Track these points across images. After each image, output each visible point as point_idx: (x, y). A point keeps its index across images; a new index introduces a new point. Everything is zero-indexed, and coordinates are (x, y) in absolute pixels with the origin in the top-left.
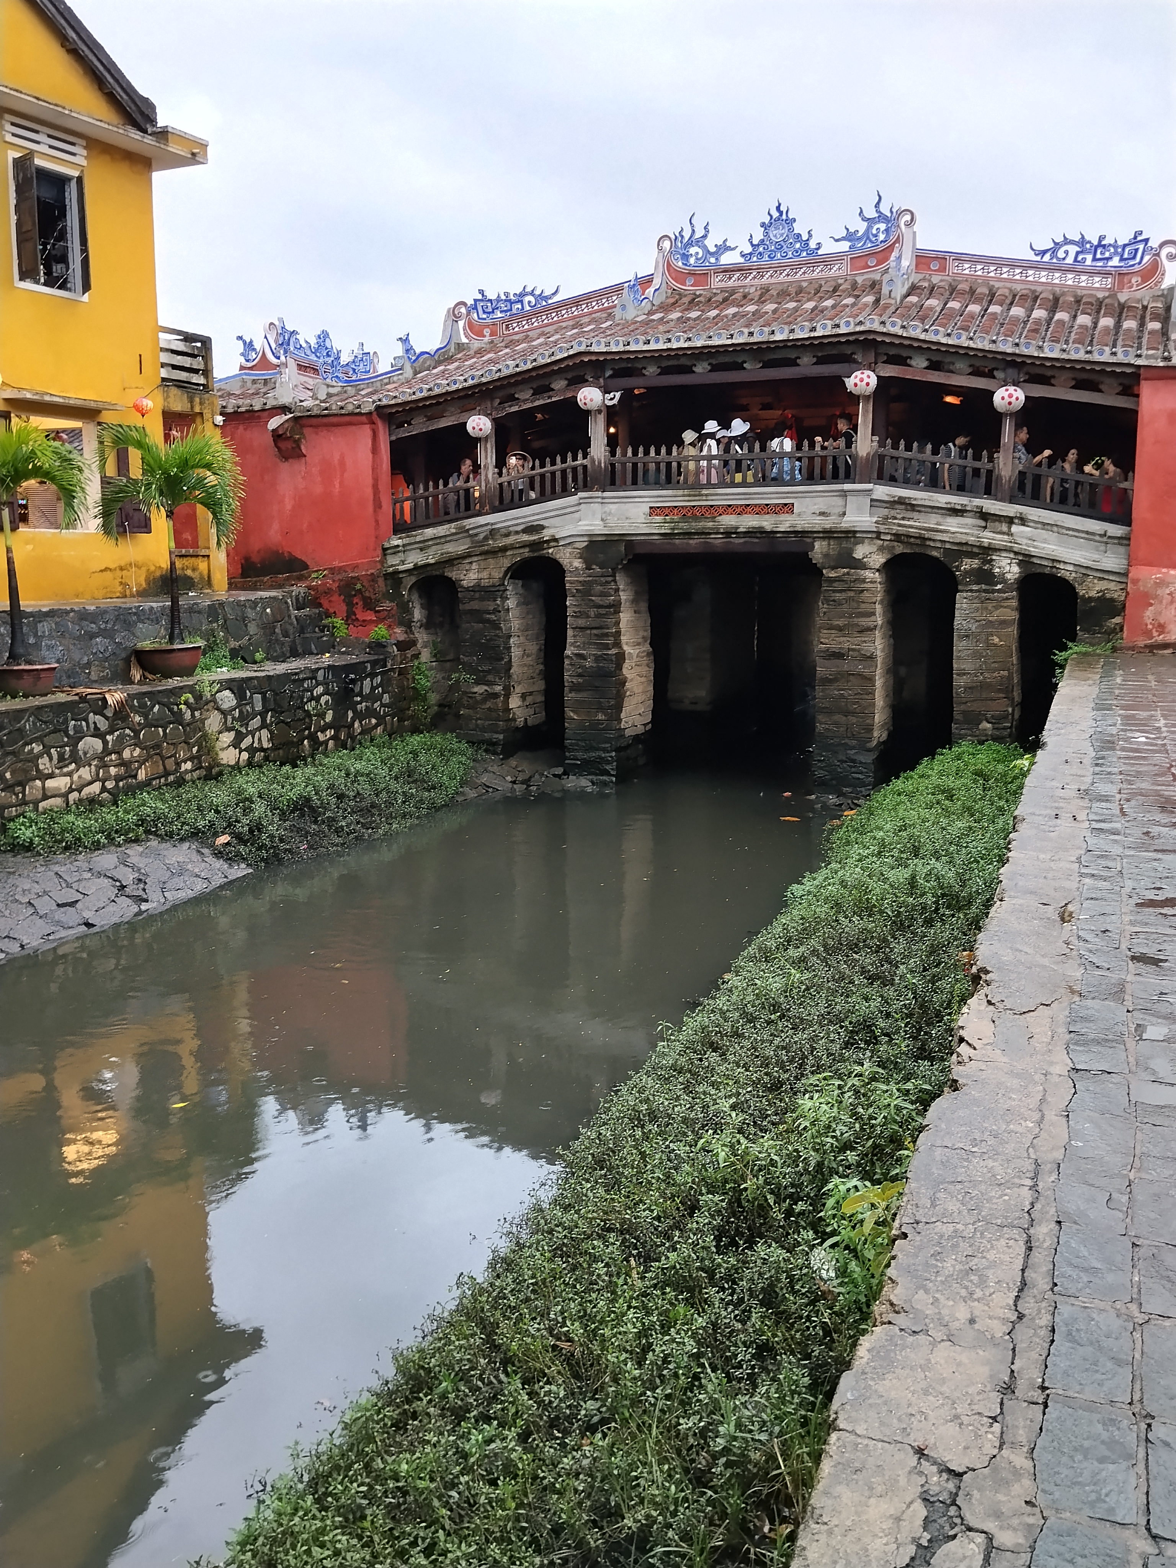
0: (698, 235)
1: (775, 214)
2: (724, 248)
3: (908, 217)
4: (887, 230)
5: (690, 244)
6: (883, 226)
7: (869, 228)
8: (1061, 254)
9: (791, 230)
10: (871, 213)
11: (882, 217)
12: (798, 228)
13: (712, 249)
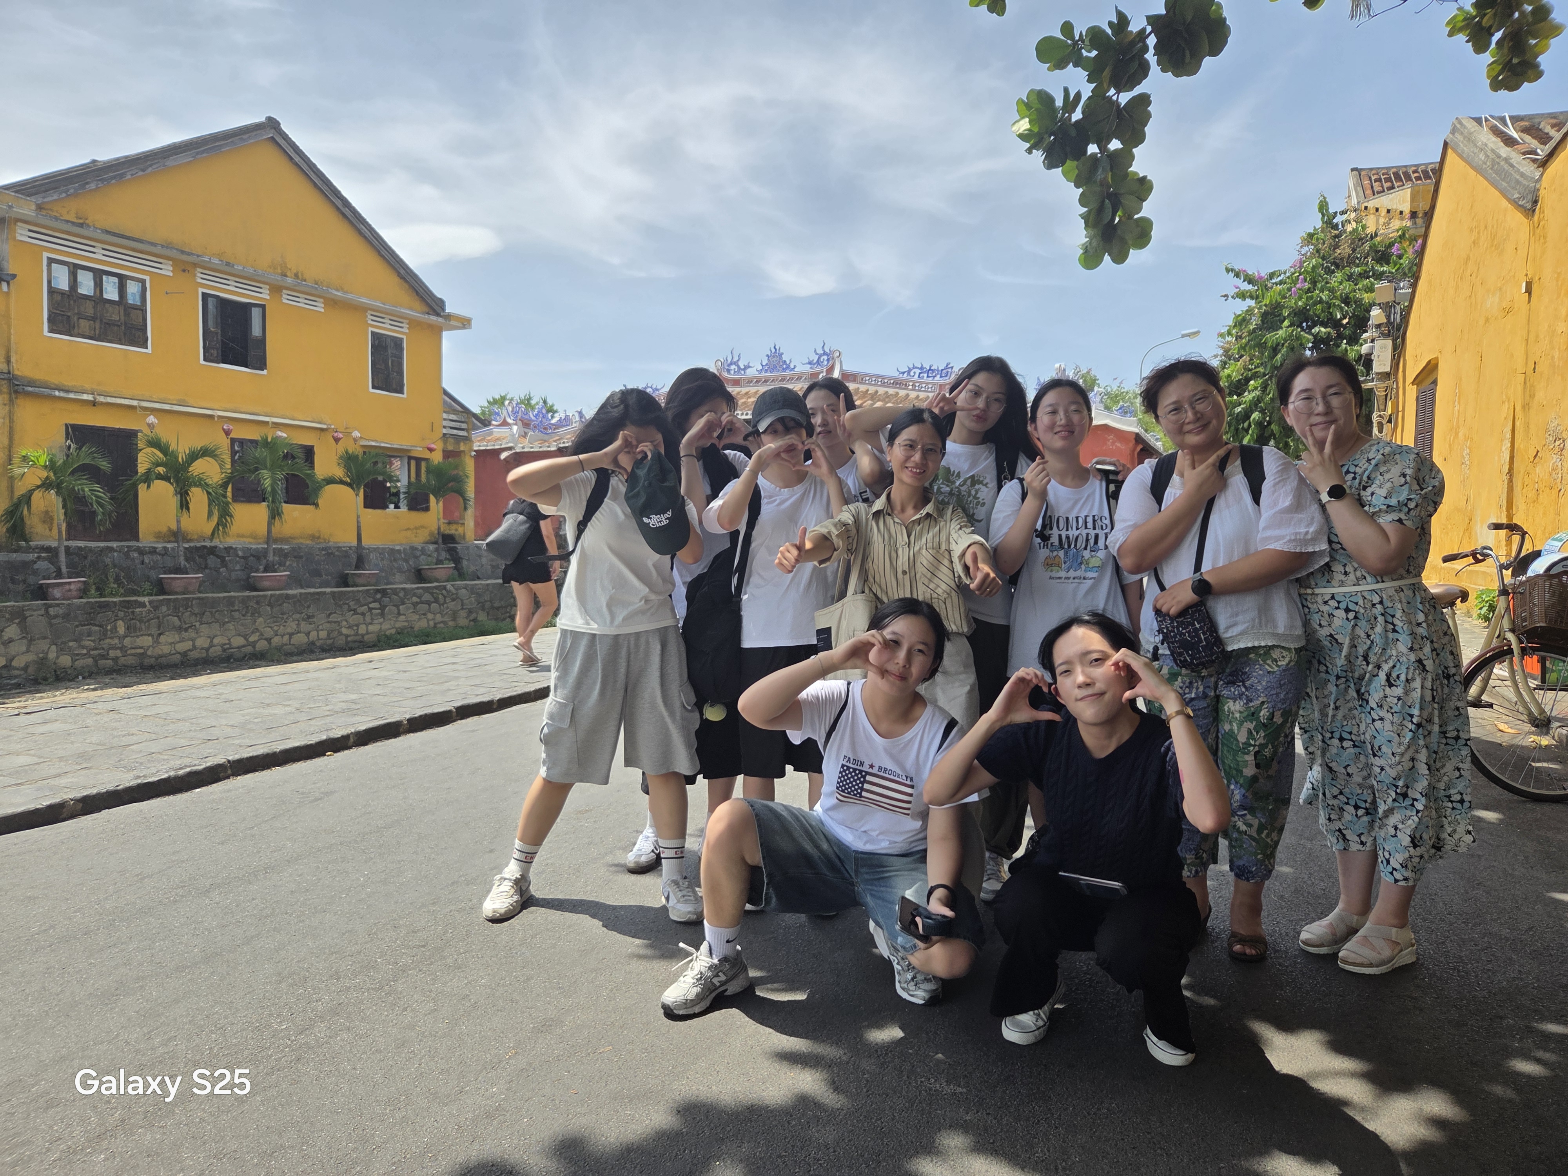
0: (735, 359)
1: (773, 350)
2: (747, 367)
3: (838, 354)
4: (828, 360)
5: (731, 364)
6: (826, 358)
7: (819, 358)
8: (912, 374)
9: (781, 358)
10: (820, 352)
11: (825, 353)
12: (784, 358)
13: (742, 367)
